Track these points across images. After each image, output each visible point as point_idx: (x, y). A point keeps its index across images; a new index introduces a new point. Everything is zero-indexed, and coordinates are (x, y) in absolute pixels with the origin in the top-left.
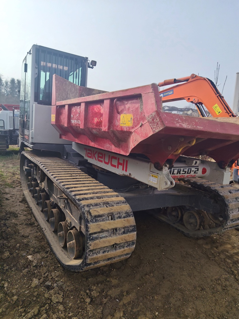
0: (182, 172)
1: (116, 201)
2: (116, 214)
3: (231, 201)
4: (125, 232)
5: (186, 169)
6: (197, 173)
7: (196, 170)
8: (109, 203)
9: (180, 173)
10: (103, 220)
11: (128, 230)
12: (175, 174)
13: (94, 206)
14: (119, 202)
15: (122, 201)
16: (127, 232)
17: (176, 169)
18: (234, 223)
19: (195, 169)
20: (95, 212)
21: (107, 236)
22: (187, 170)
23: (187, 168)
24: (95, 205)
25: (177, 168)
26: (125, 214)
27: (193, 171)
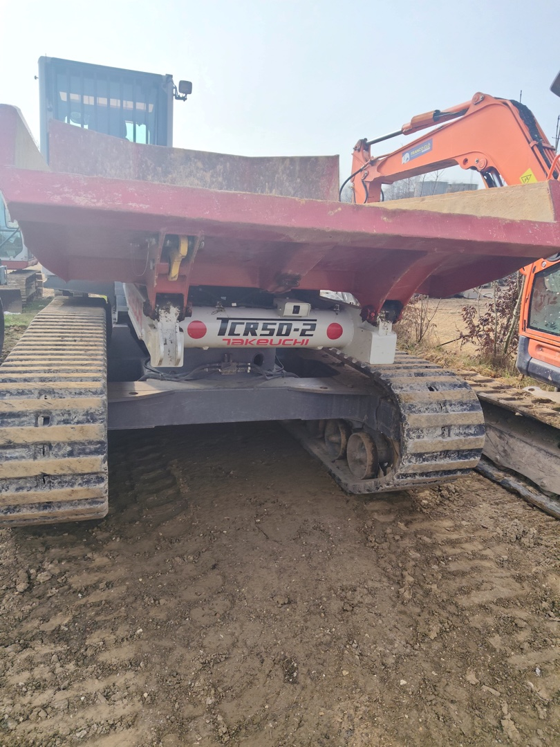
0: (259, 331)
1: (75, 389)
2: (58, 415)
3: (422, 409)
4: (75, 453)
5: (275, 324)
6: (312, 335)
7: (309, 327)
8: (56, 391)
9: (254, 334)
10: (21, 424)
11: (84, 449)
12: (239, 335)
13: (14, 395)
14: (83, 391)
15: (93, 390)
16: (80, 454)
17: (243, 323)
18: (426, 463)
19: (304, 324)
20: (6, 405)
21: (23, 457)
22: (276, 327)
23: (278, 322)
24: (18, 393)
25: (246, 322)
26: (83, 415)
27: (296, 330)
